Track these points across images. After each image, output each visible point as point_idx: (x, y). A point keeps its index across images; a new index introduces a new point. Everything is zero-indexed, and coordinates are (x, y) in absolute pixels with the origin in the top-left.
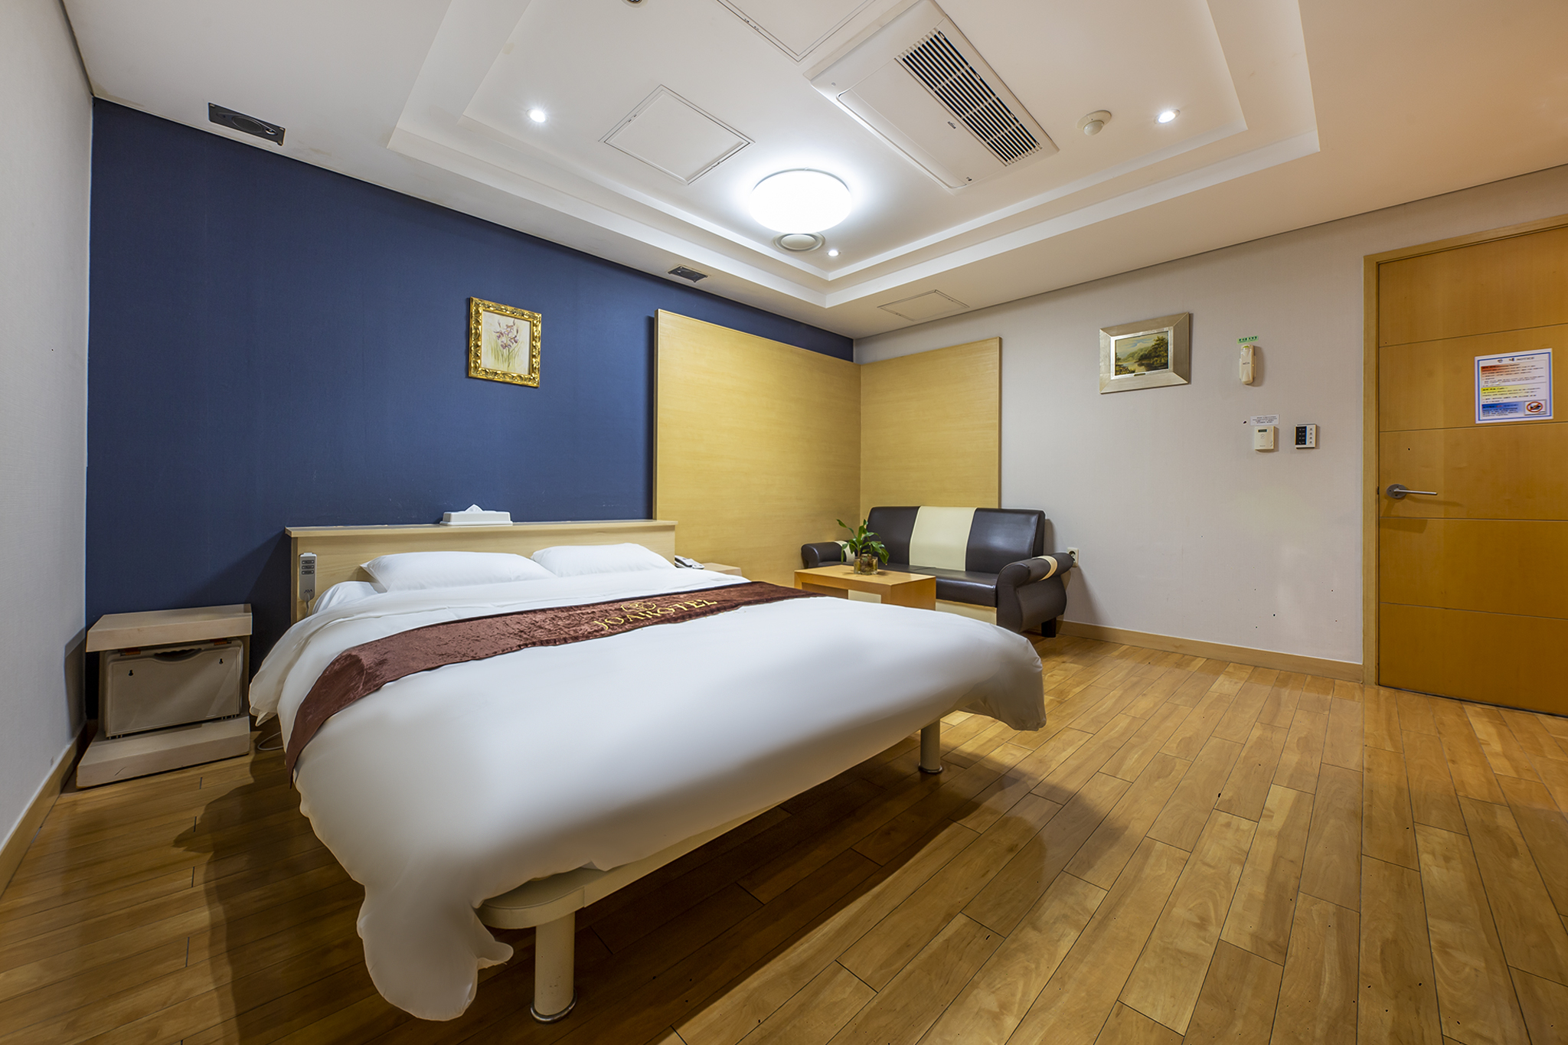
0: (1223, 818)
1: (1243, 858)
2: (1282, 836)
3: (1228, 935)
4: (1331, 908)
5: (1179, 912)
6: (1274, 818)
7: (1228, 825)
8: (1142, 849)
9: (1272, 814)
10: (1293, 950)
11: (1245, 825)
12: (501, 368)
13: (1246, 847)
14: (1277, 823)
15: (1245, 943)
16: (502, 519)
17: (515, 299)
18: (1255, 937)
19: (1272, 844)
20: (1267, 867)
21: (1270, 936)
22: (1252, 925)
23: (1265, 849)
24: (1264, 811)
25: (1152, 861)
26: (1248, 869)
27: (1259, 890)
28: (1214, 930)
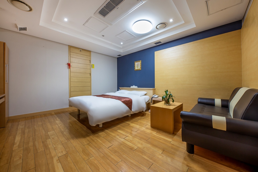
0: (64, 153)
1: (55, 149)
2: (52, 158)
3: (50, 140)
4: (39, 151)
5: (56, 138)
6: (56, 161)
7: (62, 152)
8: (68, 139)
9: (57, 162)
10: (42, 143)
11: (60, 155)
12: (137, 69)
13: (56, 151)
14: (55, 160)
15: (47, 140)
16: (136, 87)
17: (137, 60)
18: (47, 141)
19: (53, 155)
20: (51, 150)
21: (45, 143)
22: (48, 142)
23: (53, 153)
24: (59, 161)
25: (65, 139)
26: (53, 148)
27: (50, 146)
28: (51, 139)
